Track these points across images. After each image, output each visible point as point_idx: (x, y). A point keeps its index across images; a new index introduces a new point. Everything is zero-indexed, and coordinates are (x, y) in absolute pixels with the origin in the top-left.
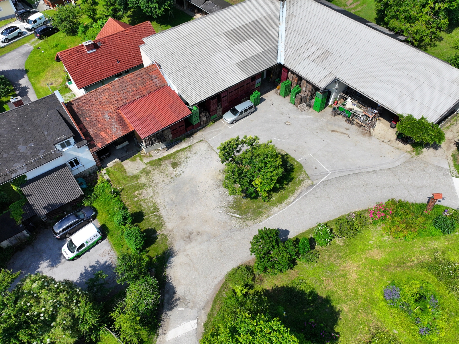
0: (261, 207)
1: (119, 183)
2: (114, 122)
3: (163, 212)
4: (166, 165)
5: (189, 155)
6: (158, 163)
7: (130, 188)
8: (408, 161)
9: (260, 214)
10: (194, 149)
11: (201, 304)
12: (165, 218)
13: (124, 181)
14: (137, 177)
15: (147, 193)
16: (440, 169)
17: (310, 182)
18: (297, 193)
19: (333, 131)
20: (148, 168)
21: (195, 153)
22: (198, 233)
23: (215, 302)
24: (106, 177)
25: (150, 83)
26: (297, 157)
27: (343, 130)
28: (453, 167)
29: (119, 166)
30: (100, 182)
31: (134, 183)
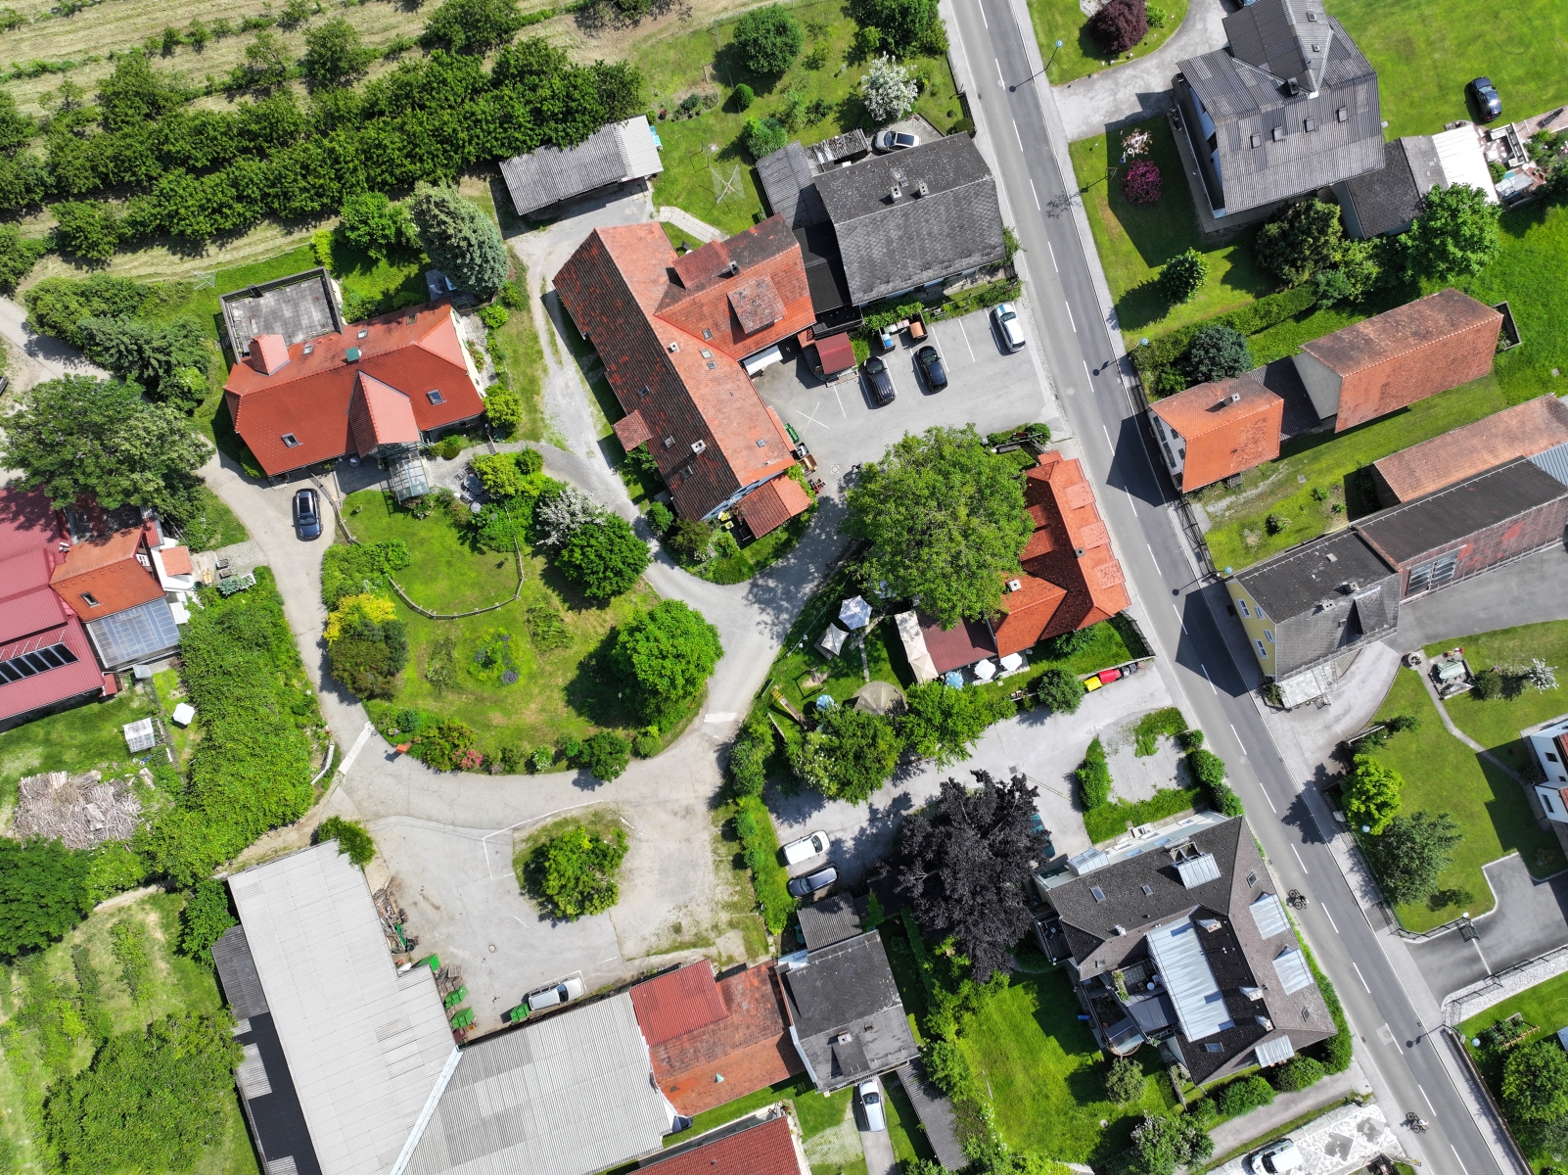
0: (592, 823)
1: (755, 921)
2: (738, 998)
3: (709, 858)
4: (688, 935)
5: (654, 939)
6: (700, 941)
7: (742, 910)
8: (378, 816)
9: (595, 814)
10: (643, 948)
11: (695, 735)
12: (709, 848)
13: (749, 923)
14: (732, 925)
15: (724, 893)
16: (349, 791)
17: (516, 835)
18: (539, 826)
19: (437, 908)
20: (713, 935)
21: (644, 939)
22: (676, 814)
23: (681, 732)
24: (770, 940)
25: (674, 1052)
26: (510, 879)
27: (423, 904)
28: (332, 787)
29: (751, 953)
30: (778, 931)
31: (736, 916)
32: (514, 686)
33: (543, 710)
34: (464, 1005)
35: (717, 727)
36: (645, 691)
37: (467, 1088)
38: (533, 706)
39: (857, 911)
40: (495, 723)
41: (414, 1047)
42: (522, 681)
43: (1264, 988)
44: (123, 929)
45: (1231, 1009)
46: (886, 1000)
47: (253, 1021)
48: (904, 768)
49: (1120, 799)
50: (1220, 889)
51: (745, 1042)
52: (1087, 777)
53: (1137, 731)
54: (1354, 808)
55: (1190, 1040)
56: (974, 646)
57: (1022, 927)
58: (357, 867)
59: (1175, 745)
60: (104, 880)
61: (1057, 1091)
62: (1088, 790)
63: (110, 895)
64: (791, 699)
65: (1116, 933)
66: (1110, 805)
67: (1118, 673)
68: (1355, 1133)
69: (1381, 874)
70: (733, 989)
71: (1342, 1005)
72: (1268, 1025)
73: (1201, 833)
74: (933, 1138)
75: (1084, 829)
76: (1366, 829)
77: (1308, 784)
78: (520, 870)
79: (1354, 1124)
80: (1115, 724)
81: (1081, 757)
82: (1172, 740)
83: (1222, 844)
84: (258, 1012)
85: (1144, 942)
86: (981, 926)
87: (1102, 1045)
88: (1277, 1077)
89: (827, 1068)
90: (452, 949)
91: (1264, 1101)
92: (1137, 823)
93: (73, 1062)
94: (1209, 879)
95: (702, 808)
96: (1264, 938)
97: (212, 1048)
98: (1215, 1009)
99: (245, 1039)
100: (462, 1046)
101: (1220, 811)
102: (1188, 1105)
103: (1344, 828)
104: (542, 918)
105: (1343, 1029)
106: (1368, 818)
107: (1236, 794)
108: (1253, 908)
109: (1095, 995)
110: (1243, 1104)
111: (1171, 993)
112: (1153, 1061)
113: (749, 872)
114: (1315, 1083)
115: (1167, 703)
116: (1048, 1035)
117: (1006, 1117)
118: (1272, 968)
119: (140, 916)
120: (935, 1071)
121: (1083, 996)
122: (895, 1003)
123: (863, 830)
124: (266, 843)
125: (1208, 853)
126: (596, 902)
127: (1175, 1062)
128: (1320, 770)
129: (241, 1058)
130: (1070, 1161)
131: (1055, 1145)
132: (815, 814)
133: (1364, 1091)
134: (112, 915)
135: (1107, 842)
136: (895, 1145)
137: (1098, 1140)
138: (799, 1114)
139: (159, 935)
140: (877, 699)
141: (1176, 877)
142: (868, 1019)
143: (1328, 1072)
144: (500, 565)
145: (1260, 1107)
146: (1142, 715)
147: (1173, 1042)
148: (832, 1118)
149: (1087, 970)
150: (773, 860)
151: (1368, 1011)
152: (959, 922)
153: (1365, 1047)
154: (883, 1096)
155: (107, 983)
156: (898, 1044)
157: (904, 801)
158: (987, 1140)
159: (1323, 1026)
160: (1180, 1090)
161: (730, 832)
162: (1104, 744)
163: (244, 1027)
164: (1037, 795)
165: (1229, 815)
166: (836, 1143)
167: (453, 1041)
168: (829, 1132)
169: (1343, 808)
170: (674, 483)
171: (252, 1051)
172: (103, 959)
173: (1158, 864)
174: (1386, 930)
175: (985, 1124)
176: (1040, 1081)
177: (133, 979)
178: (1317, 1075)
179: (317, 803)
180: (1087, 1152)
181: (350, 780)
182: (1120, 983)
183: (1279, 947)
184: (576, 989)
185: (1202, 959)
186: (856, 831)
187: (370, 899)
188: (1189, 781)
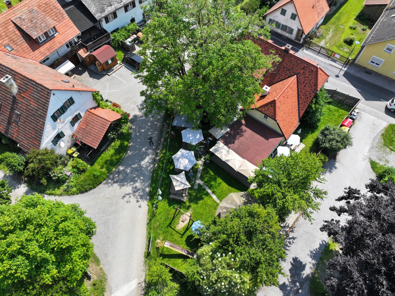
53: (386, 145)
56: (268, 140)
67: (350, 119)
115: (384, 124)
140: (233, 202)
146: (379, 136)
162: (377, 161)
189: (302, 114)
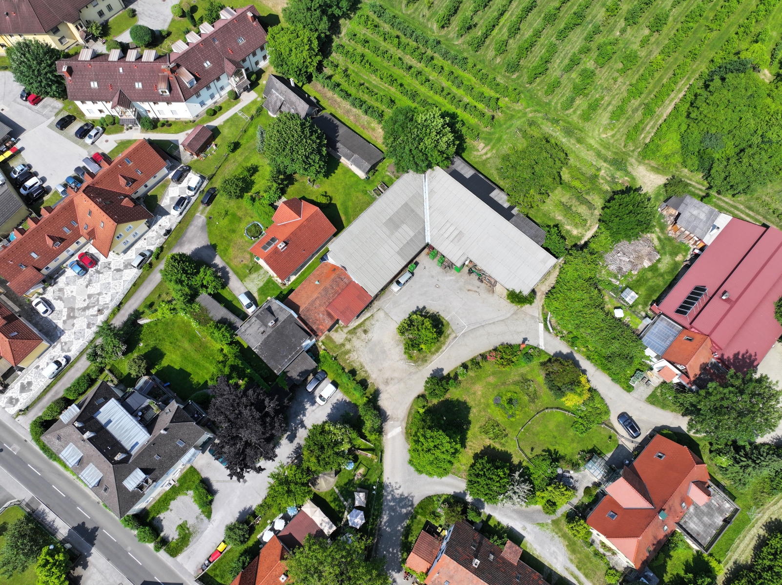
0: (426, 356)
1: (334, 351)
2: (325, 317)
3: (367, 368)
4: (360, 331)
5: (373, 323)
6: (353, 332)
7: (342, 353)
8: (515, 313)
9: (426, 361)
10: (376, 317)
11: (401, 418)
12: (369, 372)
13: (336, 349)
14: (343, 345)
15: (353, 356)
16: (533, 317)
17: (454, 335)
18: (447, 344)
19: (469, 290)
20: (349, 337)
21: (377, 321)
22: (392, 379)
23: (408, 416)
24: (323, 347)
25: (342, 283)
26: (446, 316)
27: (475, 289)
28: (541, 316)
29: (329, 338)
30: (322, 352)
31: (343, 349)
32: (493, 397)
33: (474, 394)
34: (436, 260)
35: (394, 427)
36: (435, 426)
37: (417, 231)
38: (480, 393)
39: (290, 378)
40: (492, 377)
41: (446, 235)
42: (491, 401)
43: (84, 440)
44: (583, 223)
45: (98, 422)
46: (260, 348)
47: (513, 215)
48: (298, 453)
49: (186, 494)
50: (120, 477)
51: (314, 302)
52: (207, 497)
53: (190, 534)
54: (61, 555)
55: (113, 399)
56: (290, 534)
57: (212, 410)
58: (511, 290)
59: (168, 537)
60: (602, 237)
61: (167, 347)
62: (204, 491)
63: (597, 232)
64: (366, 458)
65: (165, 430)
66: (190, 489)
67: (211, 560)
68: (19, 397)
69: (37, 527)
70: (329, 319)
71: (41, 452)
72: (77, 424)
73: (139, 499)
74: (215, 303)
75: (199, 470)
76: (52, 547)
77: (90, 555)
78: (444, 322)
79: (21, 401)
80: (203, 532)
81: (214, 505)
82: (170, 539)
83: (127, 498)
84: (514, 219)
85: (150, 432)
86: (231, 401)
87: (154, 376)
88: (66, 402)
89: (274, 308)
90: (454, 278)
91: (68, 390)
92: (173, 487)
93: (567, 171)
94: (128, 478)
95: (382, 387)
96: (91, 464)
97: (521, 199)
98: (106, 418)
99: (511, 208)
100: (428, 244)
101: (133, 515)
102: (104, 370)
103: (64, 541)
104: (424, 308)
105: (38, 441)
106: (51, 554)
107: (128, 528)
108: (101, 475)
109: (165, 396)
110: (78, 383)
111: (129, 415)
112: (127, 381)
113: (347, 371)
114: (45, 410)
115: (180, 558)
116: (181, 369)
117: (186, 326)
118: (82, 452)
119: (580, 230)
120: (226, 329)
121: (171, 394)
122: (256, 348)
123: (304, 415)
124: (552, 280)
125: (133, 491)
126: (406, 325)
127: (116, 386)
128: (85, 566)
129: (508, 201)
130: (151, 322)
131: (160, 326)
132: (329, 411)
133: (20, 417)
134: (590, 226)
135: (185, 470)
136: (231, 293)
137: (141, 336)
138: (277, 285)
139: (568, 227)
140: (326, 481)
141: (146, 471)
142: (265, 336)
143: (40, 417)
144: (532, 449)
145: (69, 386)
146: (191, 544)
147: (120, 394)
148: (263, 291)
149: (174, 406)
150: (339, 381)
151: (28, 456)
152: (242, 397)
153: (24, 438)
154: (245, 309)
155: (574, 202)
156: (247, 332)
157: (291, 439)
158: (191, 313)
159: (48, 438)
160: (110, 375)
161: (364, 384)
162: (205, 518)
163: (515, 211)
164: (229, 475)
165: (128, 516)
166: (256, 282)
167: (432, 245)
168: (261, 284)
169: (68, 552)
170: (477, 536)
171: (506, 205)
172: (582, 210)
173: (156, 472)
174: (27, 500)
175: (195, 319)
176: (177, 348)
177: (567, 209)
178: (45, 414)
179: (543, 306)
180: (144, 330)
181: (535, 322)
182: (155, 407)
183: (82, 463)
184: (395, 287)
185: (119, 439)
186: (307, 413)
187: (498, 280)
188: (155, 522)
189: (257, 558)
